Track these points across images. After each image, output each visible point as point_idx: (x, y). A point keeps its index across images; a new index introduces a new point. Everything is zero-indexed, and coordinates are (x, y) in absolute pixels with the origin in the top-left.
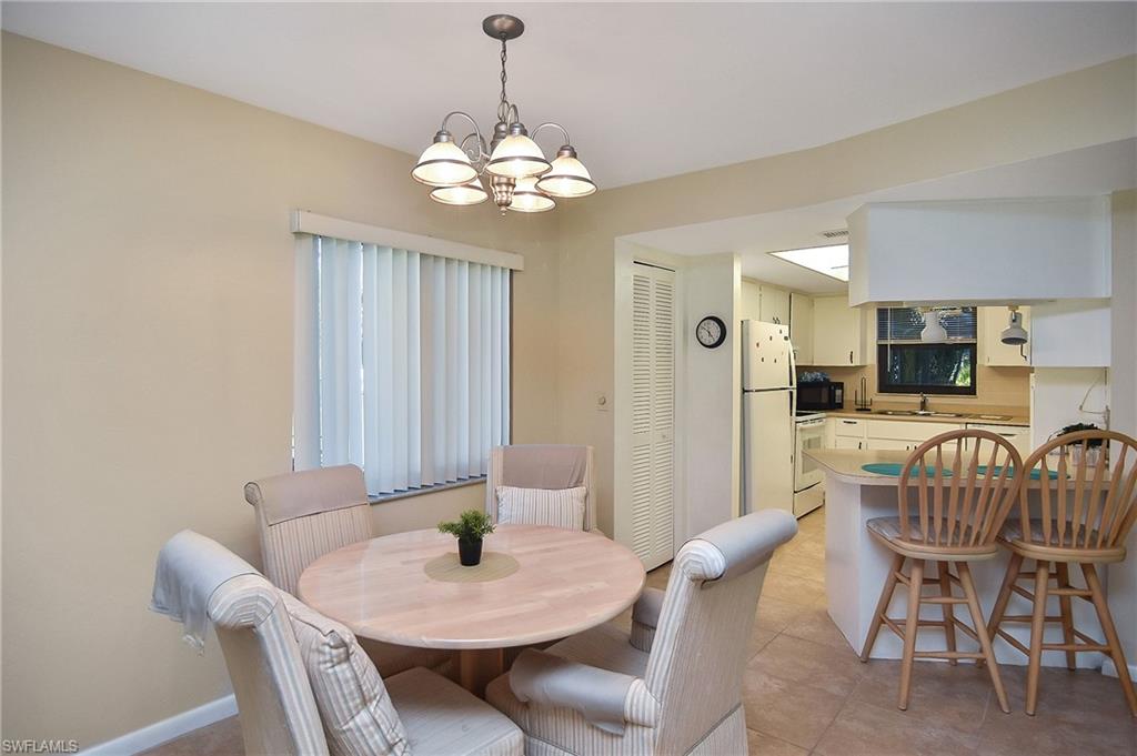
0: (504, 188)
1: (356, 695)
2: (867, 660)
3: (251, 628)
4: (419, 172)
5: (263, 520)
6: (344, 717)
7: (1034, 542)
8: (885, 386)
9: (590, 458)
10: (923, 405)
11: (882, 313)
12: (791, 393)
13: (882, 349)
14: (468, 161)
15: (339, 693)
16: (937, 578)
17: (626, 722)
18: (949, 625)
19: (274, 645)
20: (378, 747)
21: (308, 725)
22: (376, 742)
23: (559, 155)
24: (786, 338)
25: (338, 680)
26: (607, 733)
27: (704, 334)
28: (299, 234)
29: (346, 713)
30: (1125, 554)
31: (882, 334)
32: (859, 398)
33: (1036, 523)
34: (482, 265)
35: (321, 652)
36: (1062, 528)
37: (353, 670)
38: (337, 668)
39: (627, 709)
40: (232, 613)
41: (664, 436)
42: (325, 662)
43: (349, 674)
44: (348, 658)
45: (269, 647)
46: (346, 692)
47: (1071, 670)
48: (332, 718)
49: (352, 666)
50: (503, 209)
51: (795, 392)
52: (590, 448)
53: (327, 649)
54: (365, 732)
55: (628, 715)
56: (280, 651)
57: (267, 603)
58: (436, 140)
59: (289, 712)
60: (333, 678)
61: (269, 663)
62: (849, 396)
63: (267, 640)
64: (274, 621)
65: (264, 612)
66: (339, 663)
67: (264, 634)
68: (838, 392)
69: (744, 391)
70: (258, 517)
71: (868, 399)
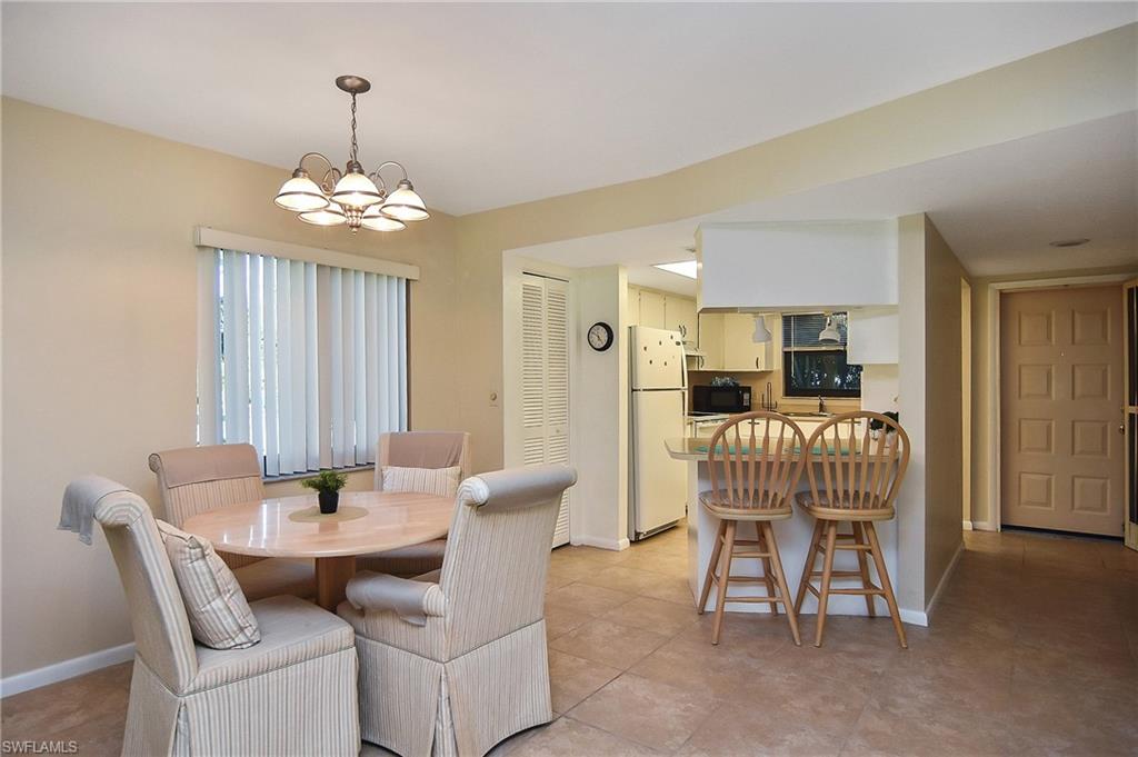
0: (354, 213)
1: (211, 586)
2: (702, 613)
3: (124, 527)
4: (282, 201)
5: (164, 484)
6: (202, 602)
7: (822, 505)
8: (790, 391)
9: (465, 443)
10: (822, 407)
11: (787, 320)
12: (684, 393)
13: (787, 355)
14: (319, 192)
15: (197, 583)
16: (757, 540)
17: (426, 615)
18: (769, 580)
19: (144, 540)
20: (231, 627)
21: (170, 600)
22: (228, 623)
23: (398, 187)
24: (678, 344)
25: (196, 573)
26: (413, 625)
27: (594, 338)
28: (202, 247)
29: (204, 599)
30: (893, 513)
31: (787, 340)
32: (766, 402)
33: (823, 493)
34: (378, 275)
35: (181, 552)
36: (841, 494)
37: (208, 567)
38: (195, 563)
39: (425, 603)
40: (110, 514)
41: (558, 431)
42: (186, 559)
43: (205, 569)
44: (204, 556)
45: (139, 540)
46: (203, 583)
47: (872, 617)
48: (193, 603)
49: (207, 563)
50: (355, 230)
51: (686, 392)
52: (467, 434)
53: (187, 549)
54: (219, 614)
55: (425, 608)
56: (148, 544)
57: (138, 510)
58: (295, 175)
59: (156, 588)
60: (192, 572)
61: (139, 552)
62: (757, 399)
63: (138, 535)
64: (143, 521)
65: (135, 514)
66: (197, 560)
67: (136, 531)
68: (746, 396)
69: (633, 390)
70: (160, 482)
71: (773, 402)
